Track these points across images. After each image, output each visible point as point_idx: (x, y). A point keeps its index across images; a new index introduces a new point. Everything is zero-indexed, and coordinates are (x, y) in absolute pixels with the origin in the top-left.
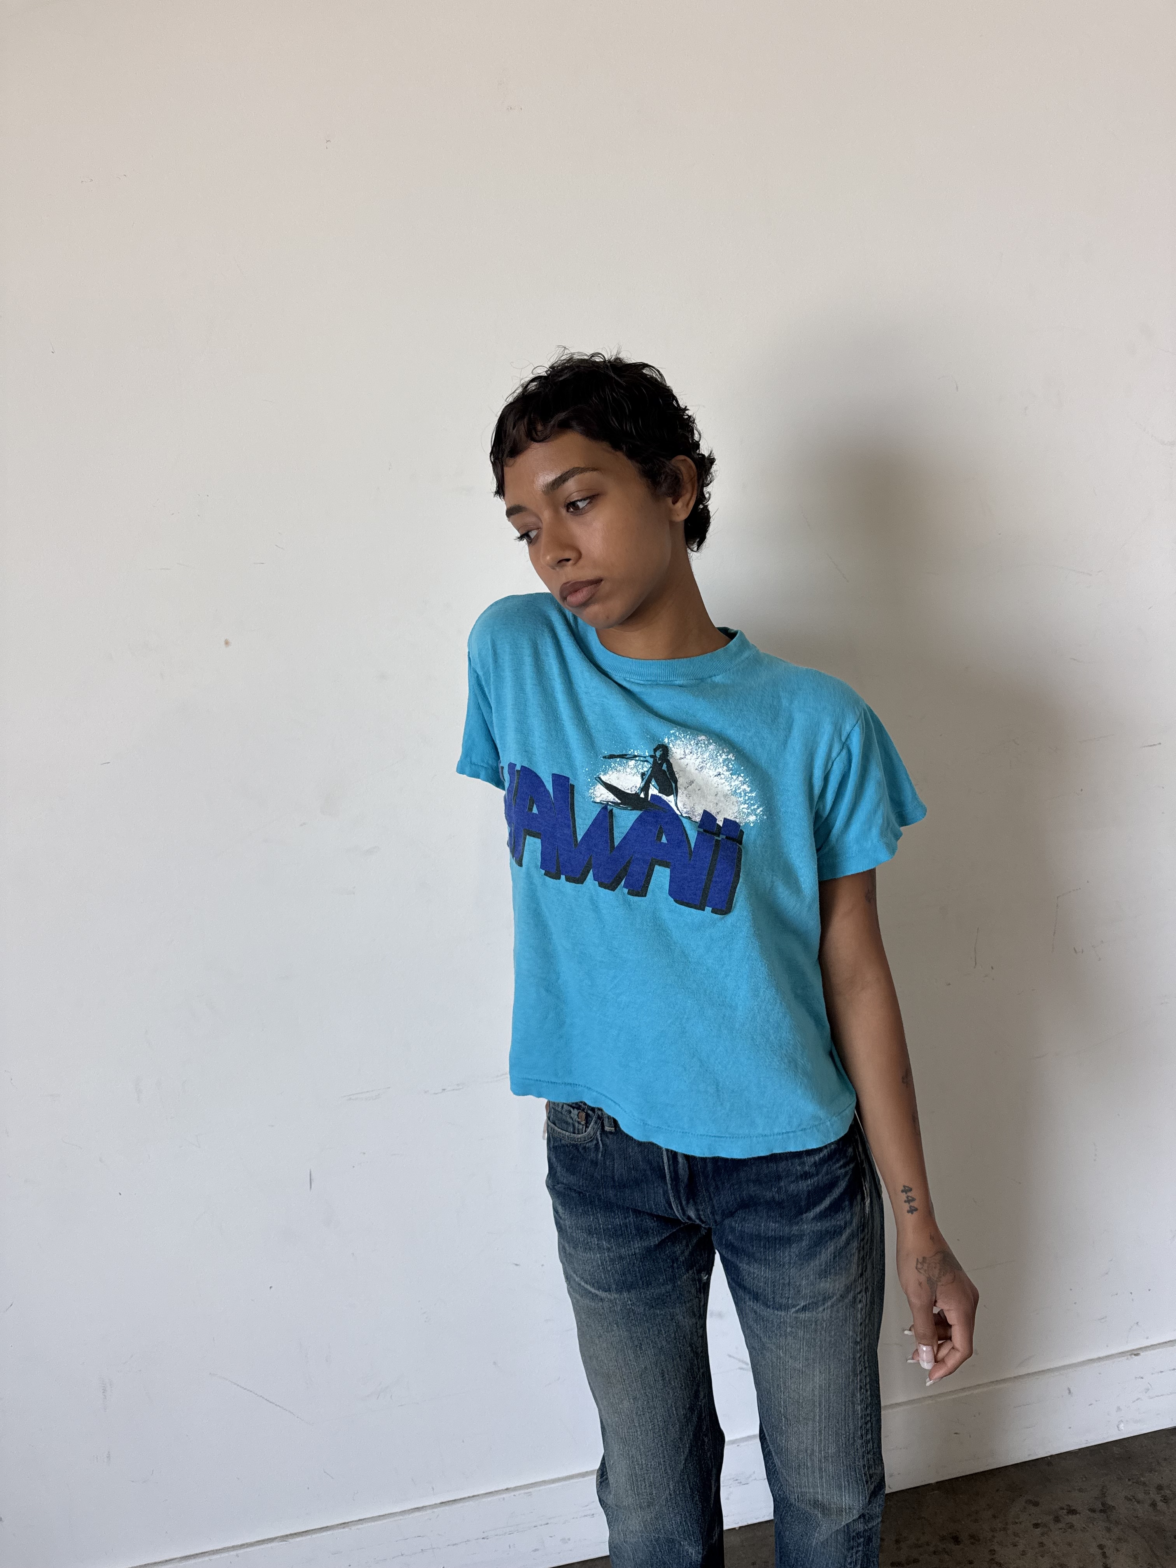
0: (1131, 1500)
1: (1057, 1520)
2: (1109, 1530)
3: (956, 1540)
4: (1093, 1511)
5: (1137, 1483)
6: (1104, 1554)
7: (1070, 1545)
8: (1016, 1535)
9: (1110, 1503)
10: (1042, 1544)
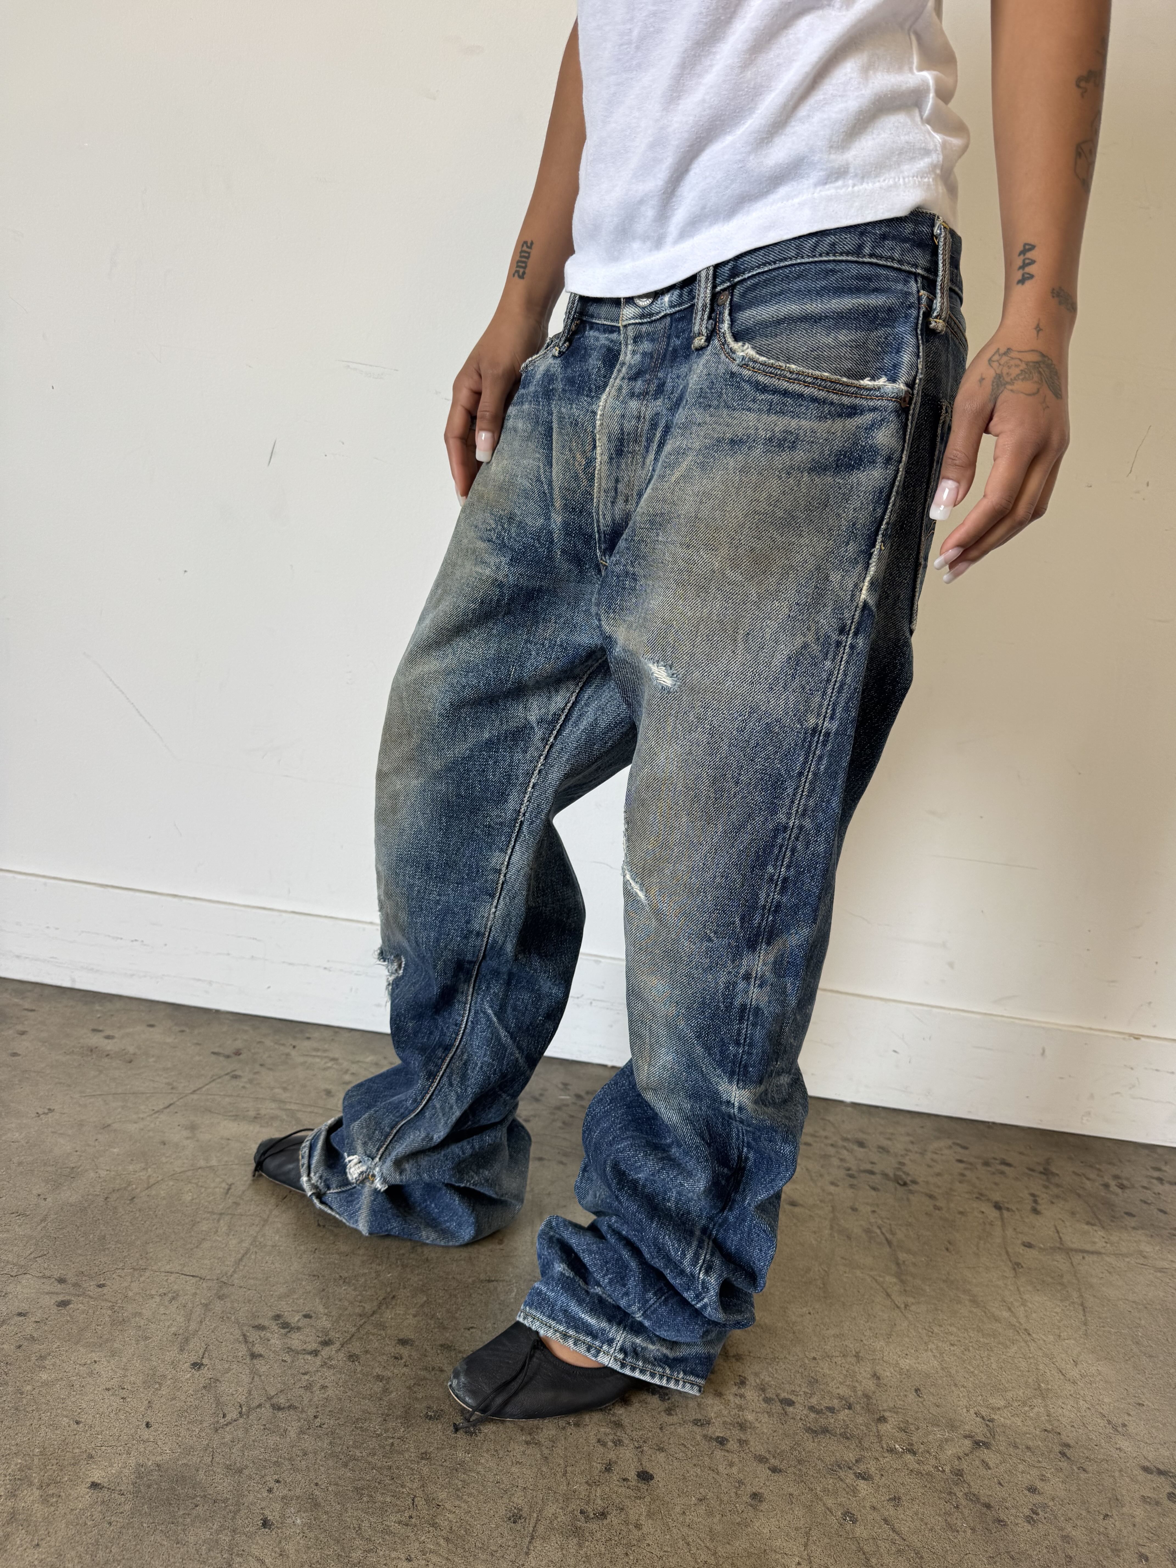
0: (1078, 1175)
1: (986, 1164)
2: (1046, 1187)
3: (861, 1144)
4: (1033, 1170)
5: (1091, 1166)
6: (1035, 1202)
7: (996, 1184)
8: (932, 1160)
9: (1054, 1170)
10: (963, 1175)
